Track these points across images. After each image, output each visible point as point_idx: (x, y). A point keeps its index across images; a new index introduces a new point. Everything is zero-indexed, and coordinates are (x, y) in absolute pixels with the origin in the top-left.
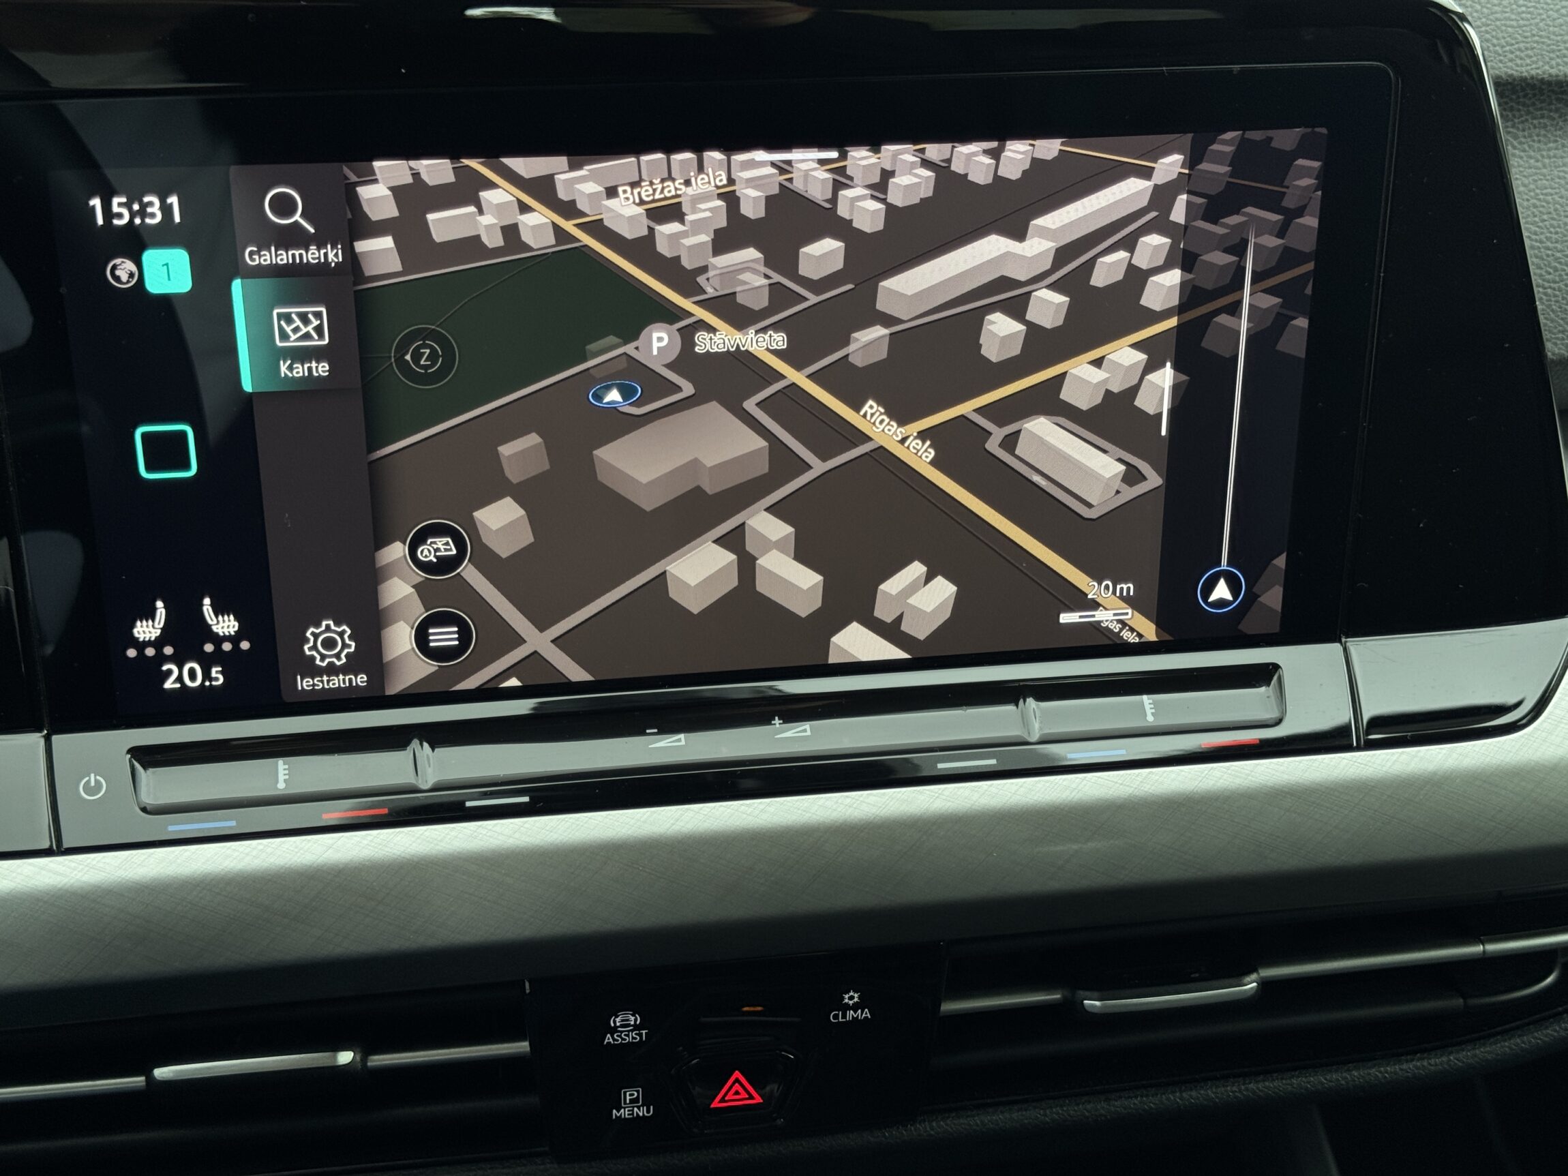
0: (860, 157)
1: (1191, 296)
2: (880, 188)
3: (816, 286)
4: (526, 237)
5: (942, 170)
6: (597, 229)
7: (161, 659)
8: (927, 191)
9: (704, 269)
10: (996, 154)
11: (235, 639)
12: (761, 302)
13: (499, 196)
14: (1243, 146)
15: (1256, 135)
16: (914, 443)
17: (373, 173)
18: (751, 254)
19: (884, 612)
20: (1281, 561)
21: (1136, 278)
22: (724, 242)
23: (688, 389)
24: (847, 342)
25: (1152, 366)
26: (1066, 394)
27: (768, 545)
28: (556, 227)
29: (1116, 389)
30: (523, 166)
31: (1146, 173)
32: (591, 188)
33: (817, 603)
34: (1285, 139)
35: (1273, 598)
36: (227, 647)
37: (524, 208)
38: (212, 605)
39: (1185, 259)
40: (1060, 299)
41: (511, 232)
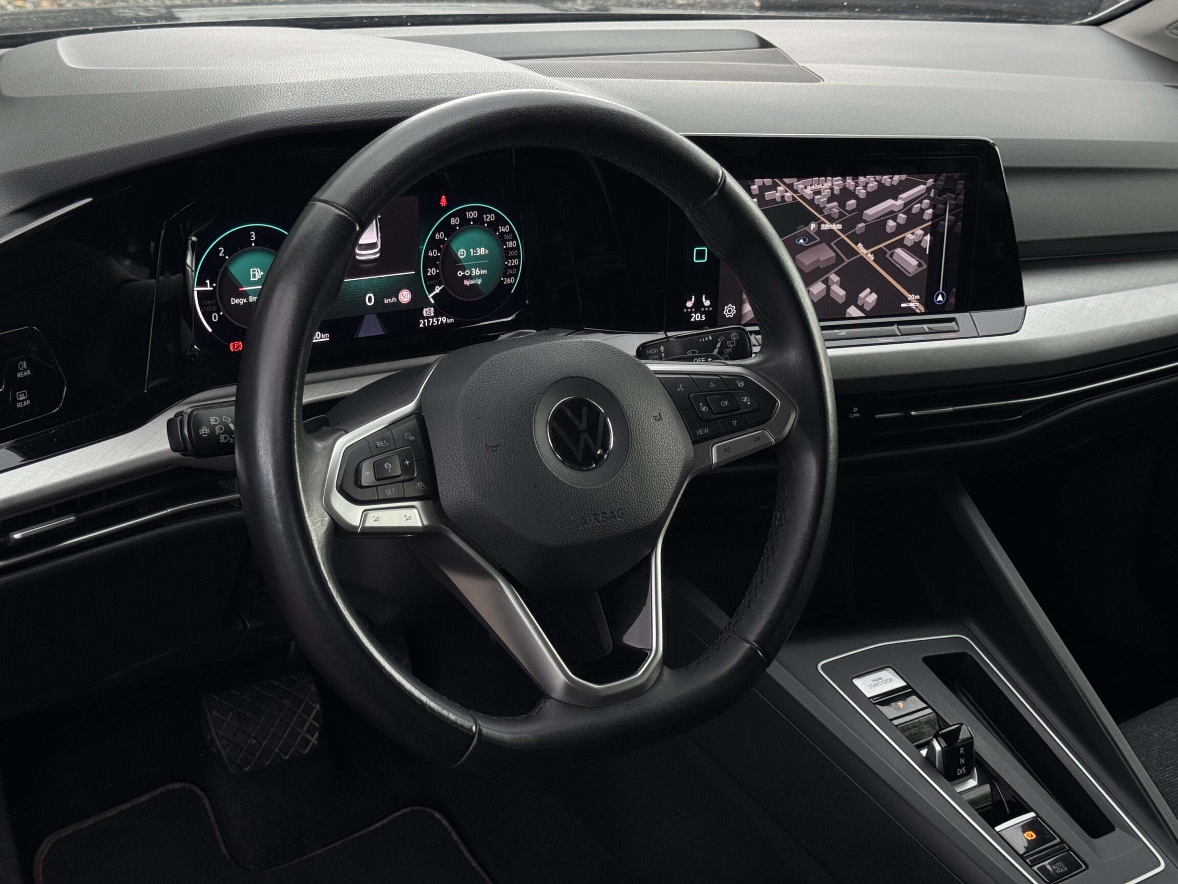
0: (861, 179)
1: (935, 216)
2: (865, 187)
3: (849, 212)
4: (786, 199)
5: (879, 182)
6: (802, 197)
7: (691, 312)
8: (876, 188)
9: (825, 207)
10: (891, 178)
11: (708, 307)
12: (836, 216)
13: (781, 188)
14: (947, 177)
15: (950, 174)
16: (869, 255)
17: (754, 182)
18: (835, 204)
19: (860, 303)
20: (954, 290)
21: (922, 211)
22: (830, 200)
23: (819, 239)
24: (855, 227)
25: (925, 235)
26: (905, 242)
27: (834, 283)
28: (793, 196)
29: (917, 241)
30: (786, 180)
31: (925, 184)
32: (802, 186)
33: (844, 300)
34: (956, 176)
35: (952, 300)
36: (707, 309)
37: (786, 191)
38: (705, 297)
39: (933, 206)
40: (904, 216)
41: (783, 197)
